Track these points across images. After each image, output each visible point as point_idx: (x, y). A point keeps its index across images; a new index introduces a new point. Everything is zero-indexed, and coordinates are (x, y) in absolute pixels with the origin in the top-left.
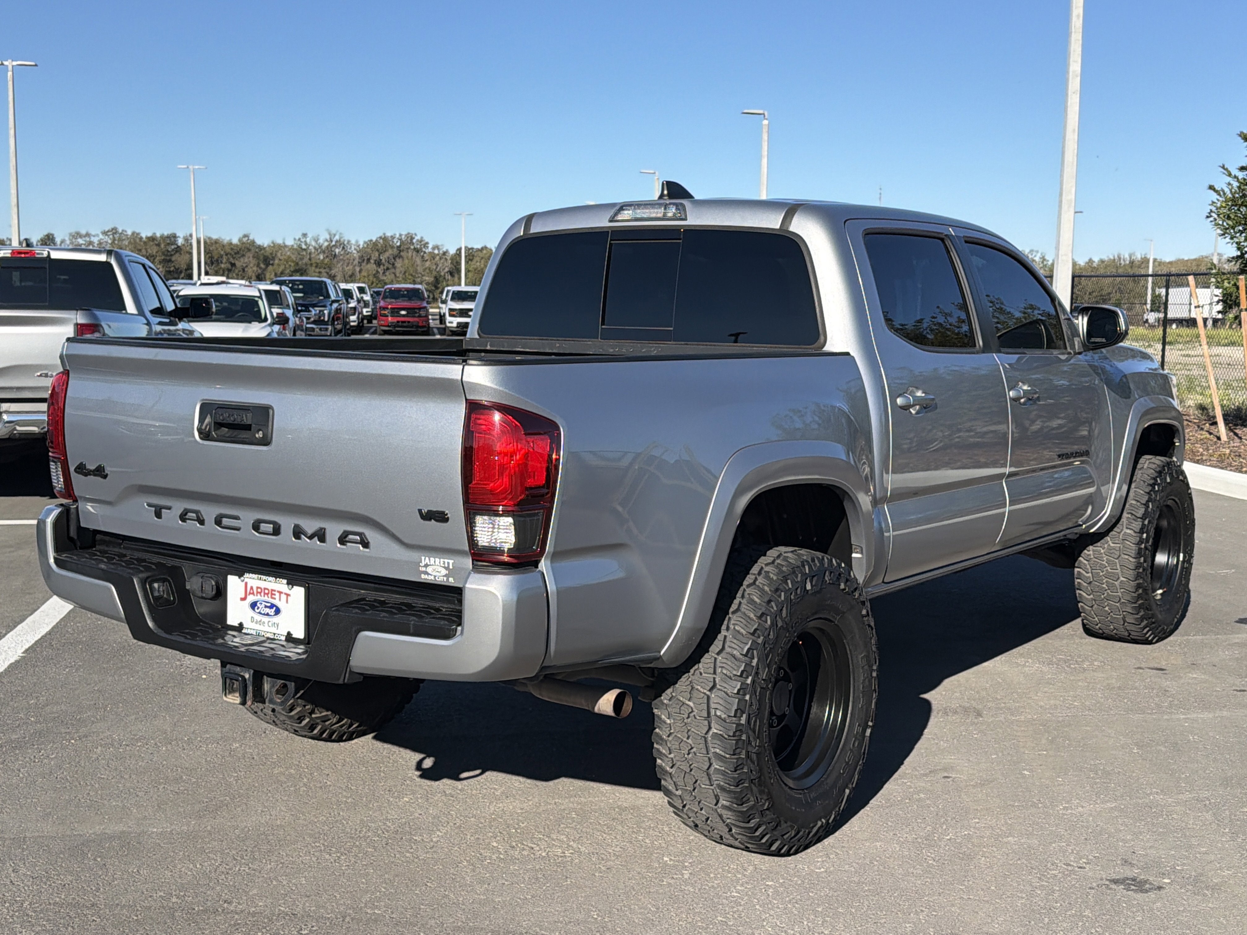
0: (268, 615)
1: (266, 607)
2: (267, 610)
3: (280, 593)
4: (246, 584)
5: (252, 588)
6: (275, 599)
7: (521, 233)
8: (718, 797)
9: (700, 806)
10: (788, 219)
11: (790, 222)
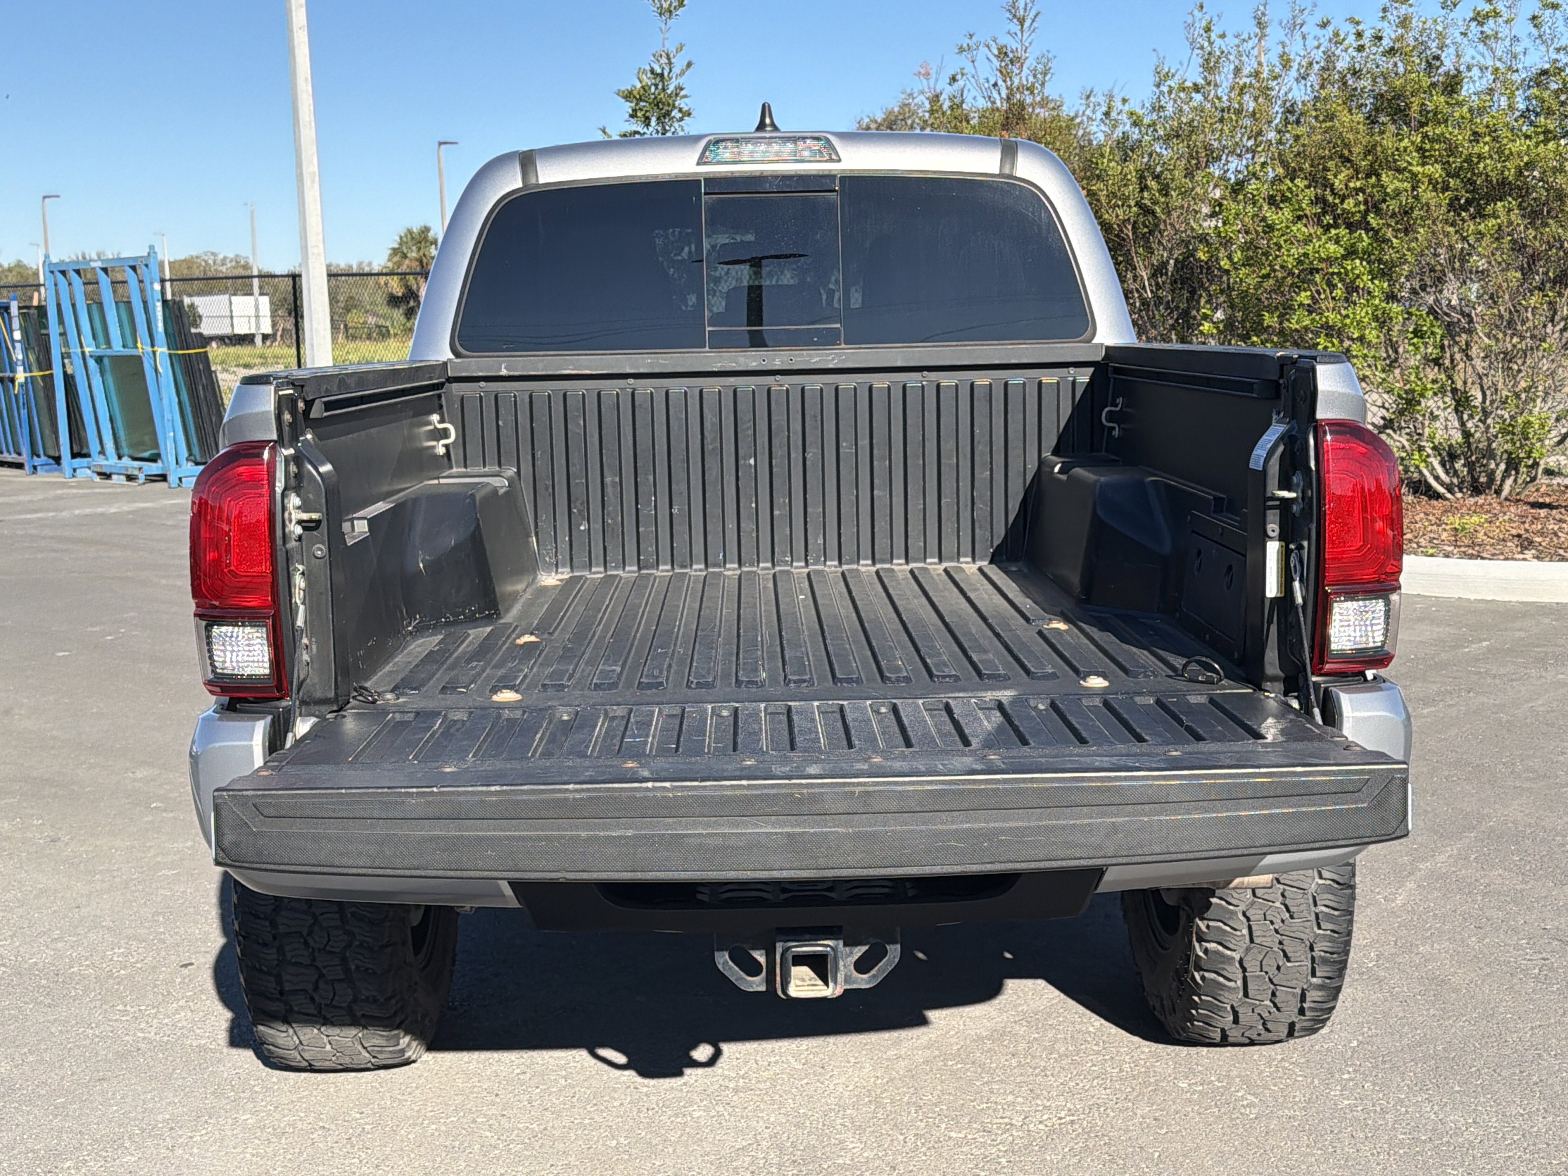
7: (519, 184)
8: (1314, 974)
9: (1274, 994)
10: (1008, 161)
11: (1013, 165)
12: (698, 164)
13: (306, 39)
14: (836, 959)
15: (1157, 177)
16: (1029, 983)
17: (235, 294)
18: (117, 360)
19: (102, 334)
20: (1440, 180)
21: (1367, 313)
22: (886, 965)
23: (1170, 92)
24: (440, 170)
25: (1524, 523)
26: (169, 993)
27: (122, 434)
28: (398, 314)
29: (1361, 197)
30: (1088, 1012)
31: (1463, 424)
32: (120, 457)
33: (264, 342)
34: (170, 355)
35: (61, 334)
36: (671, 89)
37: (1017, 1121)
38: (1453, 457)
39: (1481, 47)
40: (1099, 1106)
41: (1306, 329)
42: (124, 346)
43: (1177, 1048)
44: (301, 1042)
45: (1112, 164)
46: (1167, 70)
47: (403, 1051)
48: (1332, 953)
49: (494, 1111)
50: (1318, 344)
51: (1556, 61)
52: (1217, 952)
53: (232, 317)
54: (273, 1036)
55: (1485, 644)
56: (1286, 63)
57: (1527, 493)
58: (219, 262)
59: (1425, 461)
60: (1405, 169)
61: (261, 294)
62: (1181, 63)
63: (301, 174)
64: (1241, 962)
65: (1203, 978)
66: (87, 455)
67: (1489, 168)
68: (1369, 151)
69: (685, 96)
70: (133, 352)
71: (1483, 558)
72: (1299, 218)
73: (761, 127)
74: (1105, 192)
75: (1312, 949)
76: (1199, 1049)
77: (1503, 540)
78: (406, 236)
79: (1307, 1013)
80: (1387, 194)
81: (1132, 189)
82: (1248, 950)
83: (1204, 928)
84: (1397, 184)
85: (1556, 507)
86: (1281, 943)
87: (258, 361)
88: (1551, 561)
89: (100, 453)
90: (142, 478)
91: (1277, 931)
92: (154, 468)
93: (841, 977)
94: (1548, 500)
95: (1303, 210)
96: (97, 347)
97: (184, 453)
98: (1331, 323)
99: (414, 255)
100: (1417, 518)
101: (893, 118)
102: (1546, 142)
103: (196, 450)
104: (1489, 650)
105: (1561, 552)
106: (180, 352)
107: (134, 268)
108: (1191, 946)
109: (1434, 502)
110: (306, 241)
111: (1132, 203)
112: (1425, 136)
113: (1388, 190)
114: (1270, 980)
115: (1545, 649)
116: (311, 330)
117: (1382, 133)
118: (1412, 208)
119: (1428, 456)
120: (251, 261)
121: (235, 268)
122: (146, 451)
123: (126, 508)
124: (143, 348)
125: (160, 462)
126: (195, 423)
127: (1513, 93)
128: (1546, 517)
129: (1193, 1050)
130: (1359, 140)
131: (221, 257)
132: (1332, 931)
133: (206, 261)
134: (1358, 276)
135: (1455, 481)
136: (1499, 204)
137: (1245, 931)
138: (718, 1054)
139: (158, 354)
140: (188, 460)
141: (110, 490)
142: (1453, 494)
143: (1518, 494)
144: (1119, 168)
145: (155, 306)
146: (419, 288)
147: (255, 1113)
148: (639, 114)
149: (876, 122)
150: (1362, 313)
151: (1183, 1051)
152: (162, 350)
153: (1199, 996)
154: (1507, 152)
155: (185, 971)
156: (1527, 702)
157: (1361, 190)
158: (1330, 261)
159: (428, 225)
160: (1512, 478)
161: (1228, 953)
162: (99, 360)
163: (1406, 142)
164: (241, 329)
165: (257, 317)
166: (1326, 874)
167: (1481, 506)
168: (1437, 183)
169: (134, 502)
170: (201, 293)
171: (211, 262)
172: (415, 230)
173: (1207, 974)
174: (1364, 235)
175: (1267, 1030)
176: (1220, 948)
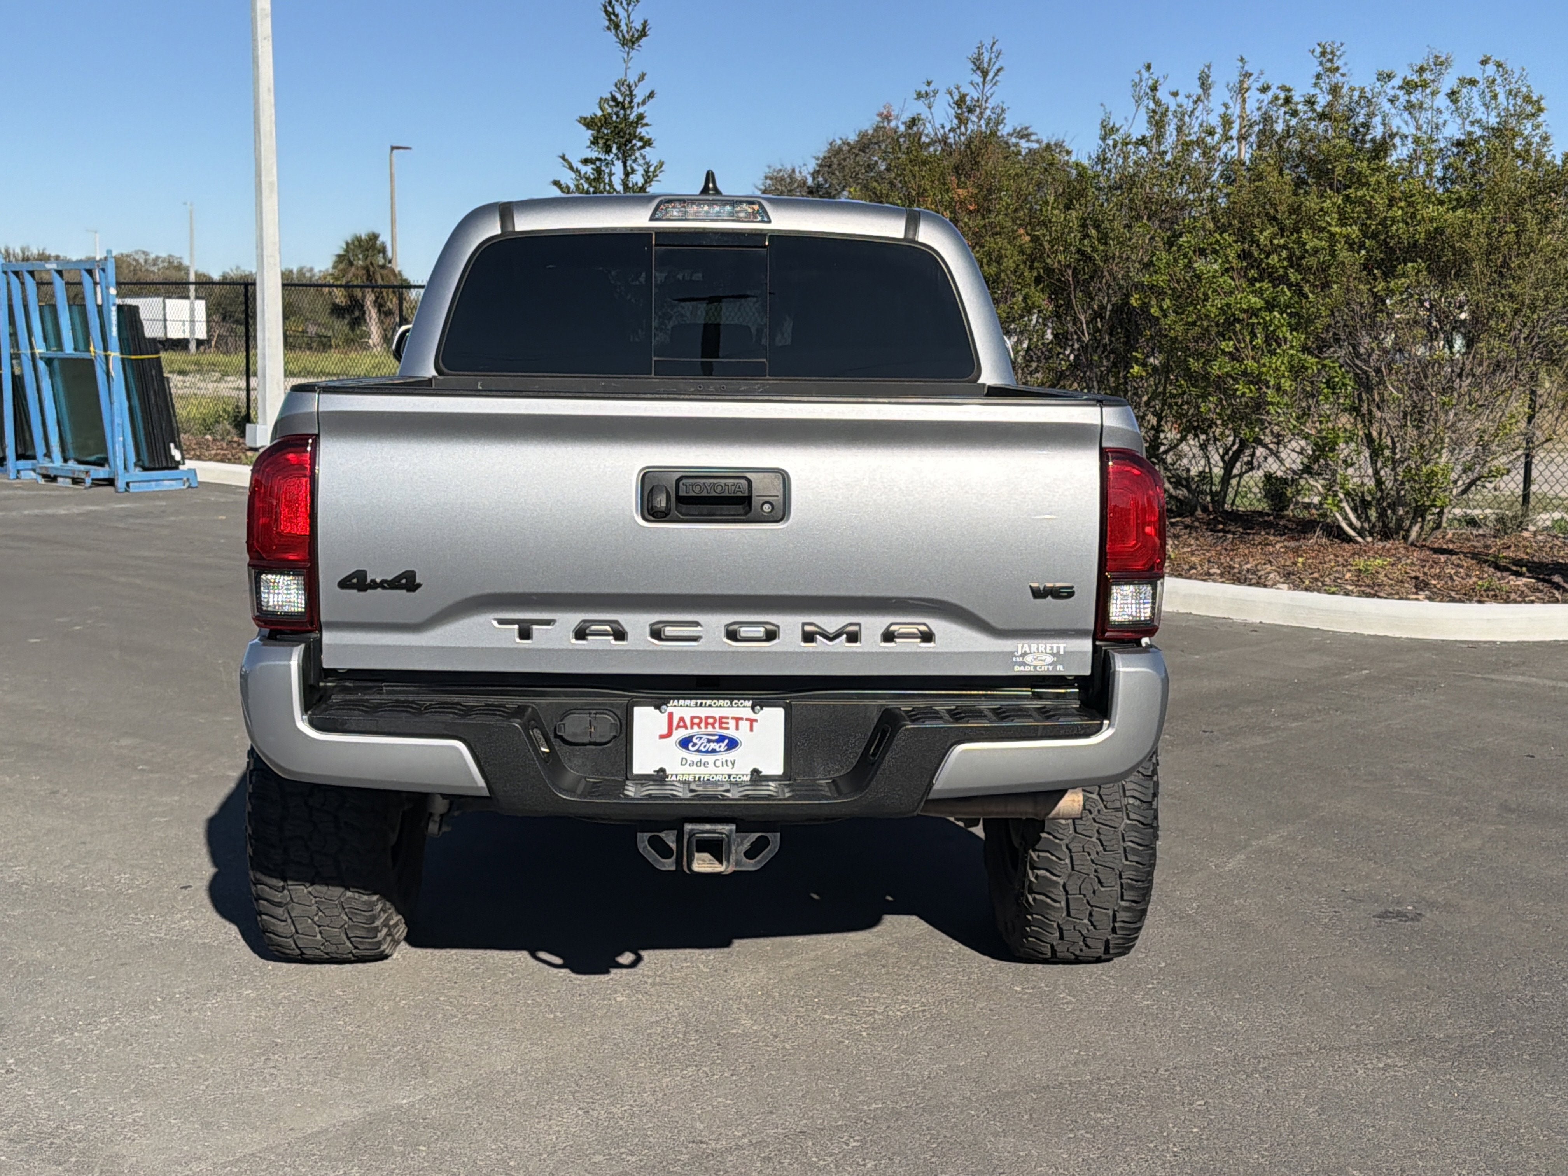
0: (714, 751)
1: (709, 741)
2: (713, 746)
3: (738, 720)
4: (671, 716)
5: (682, 719)
6: (727, 728)
7: (498, 231)
8: (1122, 899)
9: (1091, 915)
10: (912, 228)
11: (916, 231)
12: (652, 219)
13: (270, 48)
14: (729, 842)
15: (1097, 227)
16: (905, 918)
17: (169, 297)
18: (68, 363)
19: (53, 336)
20: (1357, 240)
21: (1282, 363)
22: (768, 853)
23: (1115, 146)
24: (392, 175)
25: (1424, 567)
26: (173, 907)
27: (69, 438)
28: (341, 326)
29: (1284, 254)
30: (950, 939)
31: (1376, 472)
32: (66, 460)
33: (198, 347)
34: (123, 360)
35: (11, 335)
36: (633, 117)
37: (880, 1009)
38: (1366, 504)
39: (1406, 115)
40: (947, 1001)
41: (1228, 374)
42: (76, 349)
43: (1018, 965)
44: (297, 932)
45: (1056, 212)
46: (1111, 124)
47: (380, 943)
48: (1137, 881)
49: (453, 993)
50: (1237, 390)
51: (1470, 133)
52: (1045, 877)
53: (165, 320)
54: (274, 925)
55: (1365, 672)
56: (1227, 122)
57: (1432, 539)
58: (150, 261)
59: (1337, 506)
60: (1325, 228)
61: (197, 298)
62: (1126, 119)
63: (260, 182)
64: (1064, 886)
65: (1034, 899)
66: (33, 457)
67: (1401, 231)
68: (1295, 210)
69: (647, 125)
70: (85, 355)
71: (1379, 597)
72: (1227, 270)
73: (705, 190)
74: (1048, 238)
75: (1121, 877)
76: (1036, 965)
77: (1402, 582)
78: (353, 243)
79: (1119, 932)
80: (1306, 251)
81: (1074, 236)
82: (1070, 876)
83: (1035, 858)
84: (1316, 242)
85: (1457, 554)
86: (1096, 871)
87: (193, 368)
88: (1441, 601)
89: (45, 455)
90: (88, 481)
91: (1093, 861)
92: (101, 473)
93: (733, 858)
94: (1451, 546)
95: (1230, 263)
96: (48, 348)
97: (132, 458)
98: (1249, 370)
99: (361, 263)
100: (1327, 559)
101: (866, 141)
102: (1454, 209)
103: (145, 456)
104: (1367, 677)
105: (1453, 594)
106: (133, 357)
107: (90, 272)
108: (1026, 874)
109: (1346, 546)
110: (262, 249)
111: (1073, 249)
112: (1347, 198)
113: (1308, 247)
114: (1088, 902)
115: (1416, 679)
116: (264, 340)
117: (1307, 193)
118: (1329, 267)
119: (1341, 501)
120: (186, 262)
121: (168, 268)
122: (90, 455)
123: (76, 510)
124: (95, 350)
125: (107, 468)
126: (145, 428)
127: (1432, 160)
128: (1446, 562)
129: (1031, 966)
130: (1285, 199)
131: (153, 256)
132: (1137, 862)
133: (137, 261)
134: (1278, 327)
135: (1366, 525)
136: (1410, 265)
137: (1068, 861)
138: (638, 959)
139: (111, 358)
140: (136, 465)
141: (57, 493)
142: (1364, 538)
143: (1424, 540)
144: (1063, 215)
145: (110, 311)
146: (364, 297)
147: (255, 989)
148: (601, 142)
149: (849, 144)
150: (1280, 362)
151: (1023, 966)
152: (115, 354)
153: (1031, 915)
154: (1419, 217)
155: (186, 892)
156: (1386, 720)
157: (1284, 247)
158: (1253, 312)
159: (376, 231)
160: (1419, 525)
161: (1054, 878)
162: (49, 362)
163: (1327, 204)
164: (175, 333)
165: (192, 321)
166: (1132, 816)
167: (1388, 550)
168: (1355, 243)
169: (84, 504)
170: (138, 295)
171: (142, 261)
172: (363, 237)
173: (1037, 897)
174: (1286, 289)
175: (1087, 946)
176: (1048, 874)
